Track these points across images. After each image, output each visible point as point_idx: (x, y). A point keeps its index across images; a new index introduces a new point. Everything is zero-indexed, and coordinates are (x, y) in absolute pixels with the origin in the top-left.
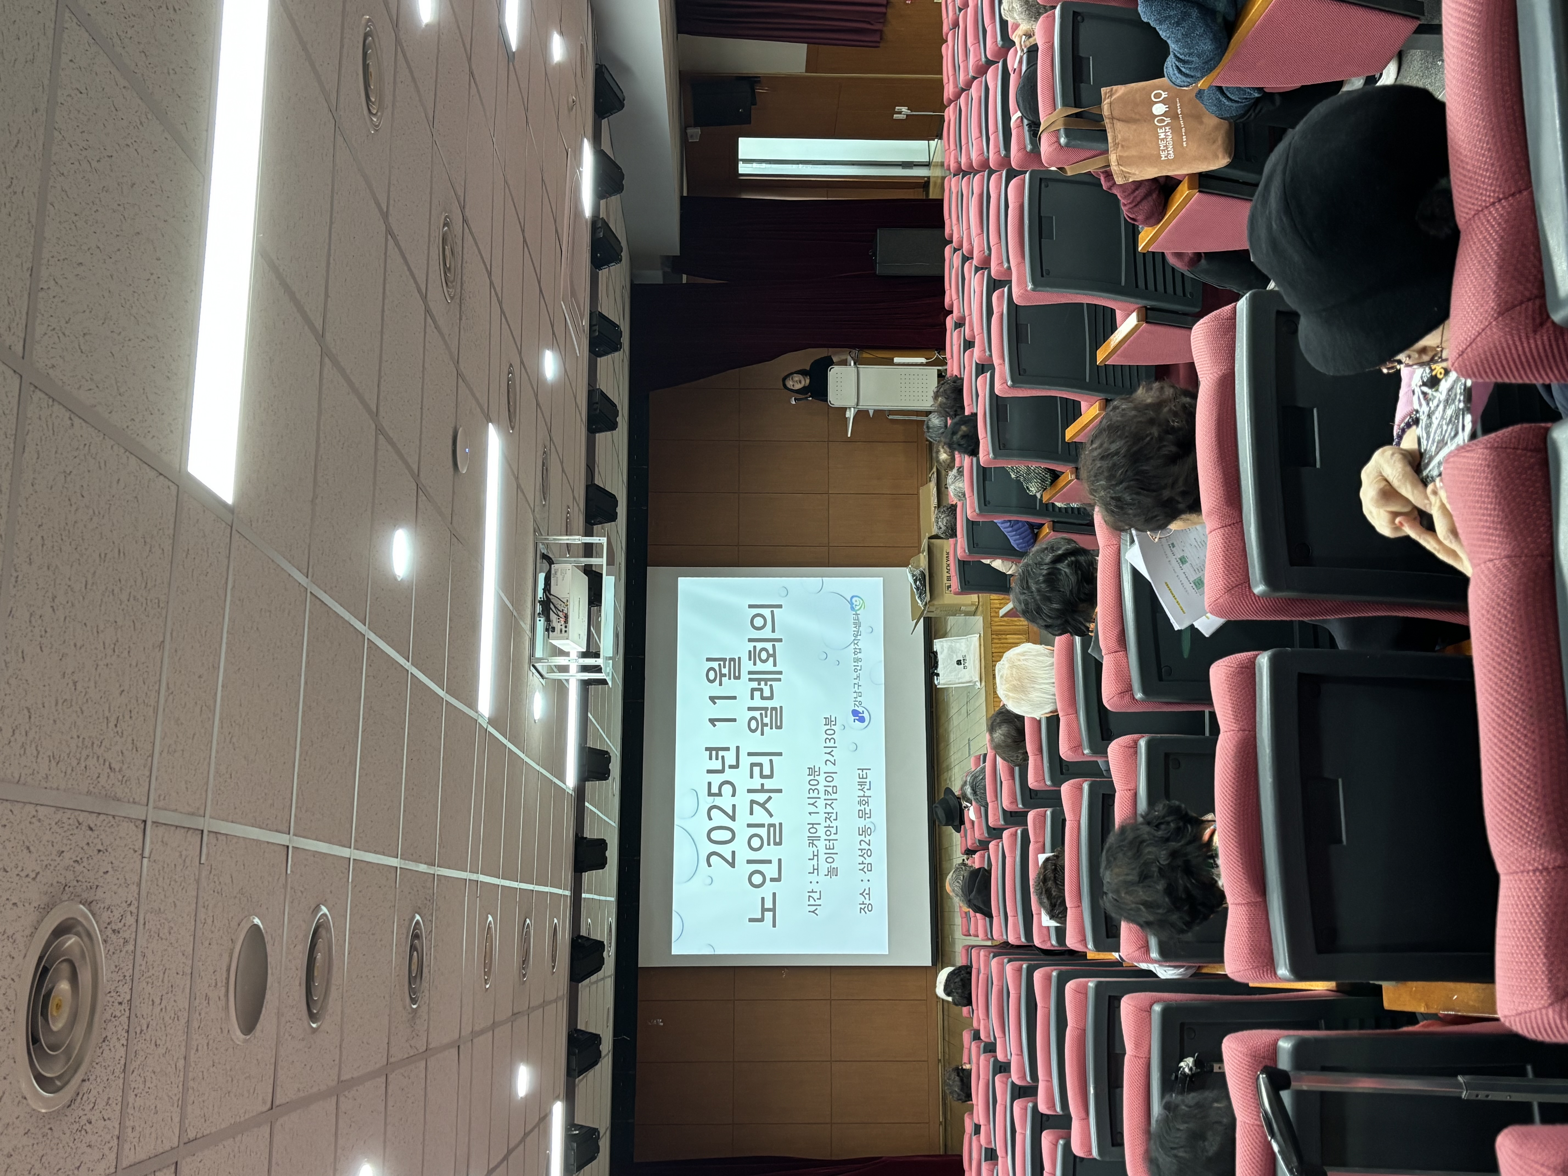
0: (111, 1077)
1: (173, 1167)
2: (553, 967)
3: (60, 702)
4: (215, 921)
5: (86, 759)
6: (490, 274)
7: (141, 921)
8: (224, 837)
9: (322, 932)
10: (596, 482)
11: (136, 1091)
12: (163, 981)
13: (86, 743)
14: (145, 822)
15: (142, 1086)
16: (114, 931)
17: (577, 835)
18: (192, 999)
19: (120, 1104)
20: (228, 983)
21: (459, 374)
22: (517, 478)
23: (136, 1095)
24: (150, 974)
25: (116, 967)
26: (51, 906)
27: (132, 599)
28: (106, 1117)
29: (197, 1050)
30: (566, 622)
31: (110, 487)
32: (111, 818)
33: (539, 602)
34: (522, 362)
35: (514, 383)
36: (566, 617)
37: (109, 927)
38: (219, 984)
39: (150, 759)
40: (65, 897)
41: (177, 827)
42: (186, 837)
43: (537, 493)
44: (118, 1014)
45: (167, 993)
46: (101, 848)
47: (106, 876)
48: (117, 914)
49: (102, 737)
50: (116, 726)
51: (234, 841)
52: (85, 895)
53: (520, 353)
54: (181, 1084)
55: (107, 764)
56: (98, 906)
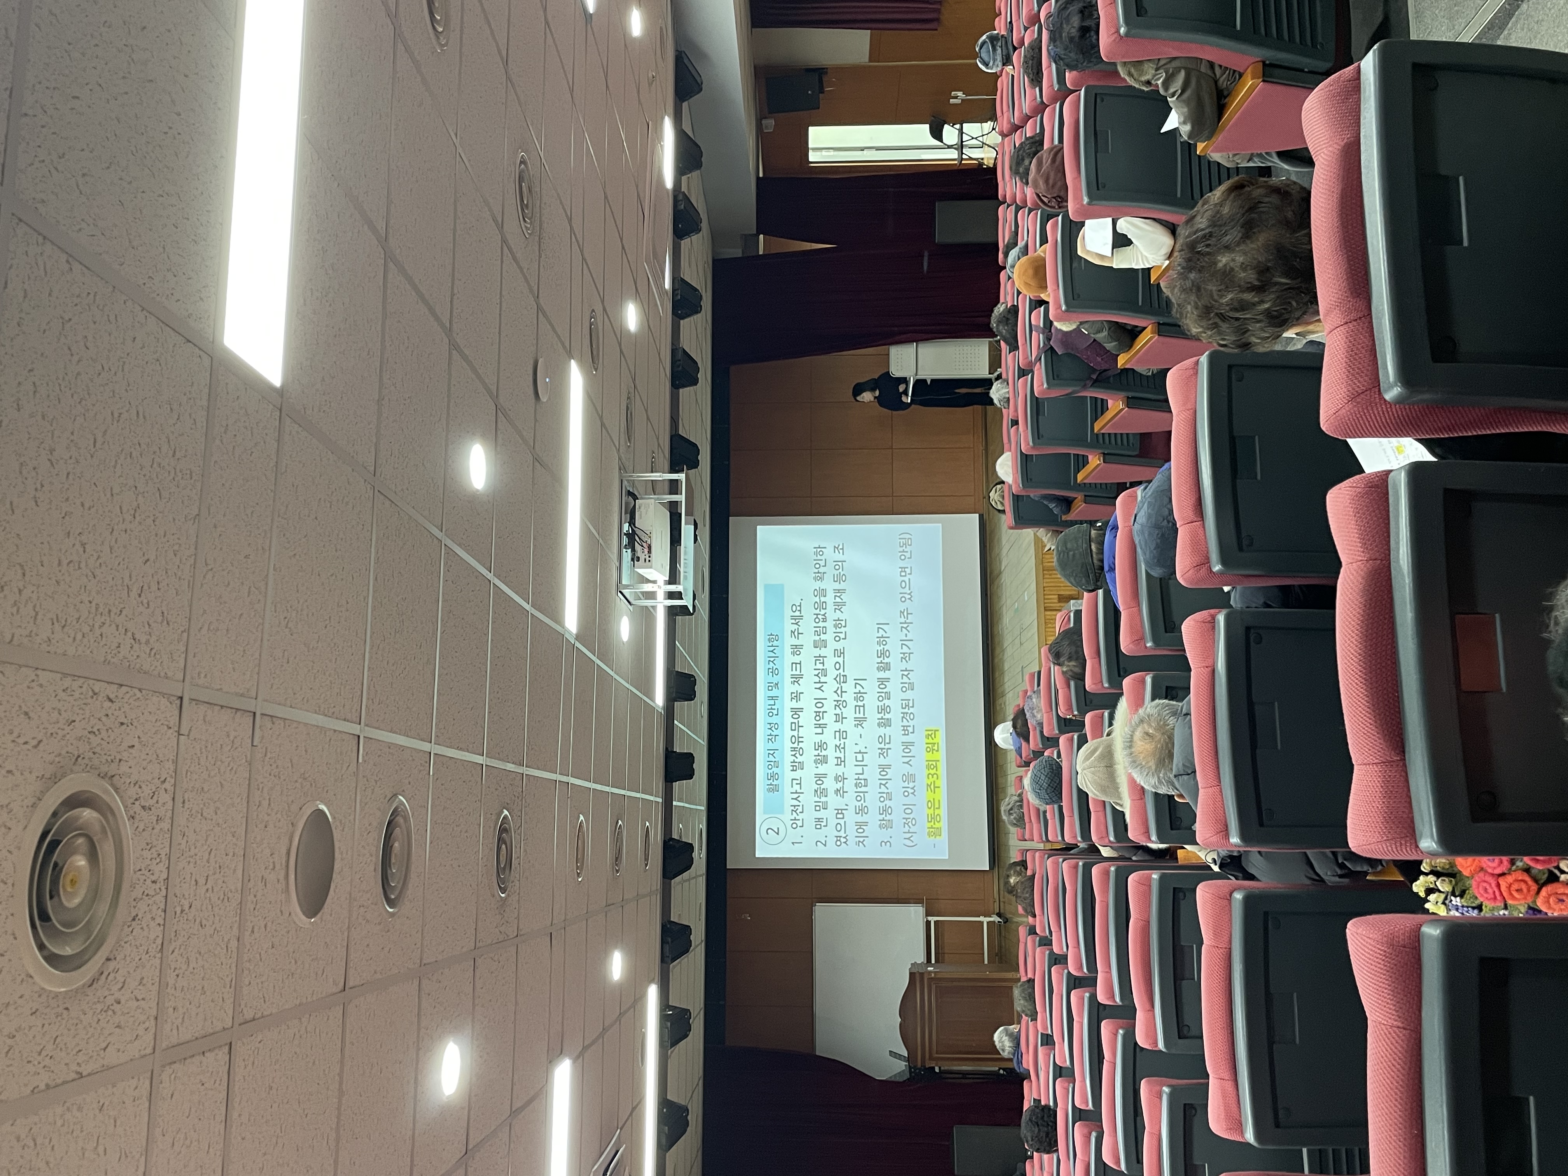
0: (145, 957)
1: (227, 1047)
2: (646, 865)
3: (65, 562)
4: (272, 804)
5: (100, 627)
6: (570, 220)
7: (179, 800)
8: (281, 722)
9: (400, 820)
10: (680, 433)
11: (177, 972)
12: (208, 862)
13: (101, 610)
14: (181, 698)
15: (184, 967)
16: (143, 807)
17: (667, 749)
18: (246, 881)
19: (157, 984)
20: (287, 866)
21: (539, 308)
22: (601, 418)
23: (178, 976)
24: (192, 853)
25: (148, 844)
26: (59, 777)
27: (155, 465)
28: (140, 998)
29: (253, 932)
30: (650, 552)
31: (123, 343)
32: (137, 691)
33: (625, 534)
34: (604, 309)
35: (597, 328)
36: (650, 547)
37: (137, 803)
38: (278, 867)
39: (185, 635)
40: (76, 768)
41: (222, 707)
42: (234, 718)
43: (622, 435)
44: (152, 893)
45: (214, 874)
46: (125, 721)
47: (131, 750)
48: (147, 791)
49: (122, 606)
50: (140, 596)
51: (295, 725)
52: (104, 769)
53: (603, 302)
54: (234, 965)
55: (129, 634)
56: (122, 781)
